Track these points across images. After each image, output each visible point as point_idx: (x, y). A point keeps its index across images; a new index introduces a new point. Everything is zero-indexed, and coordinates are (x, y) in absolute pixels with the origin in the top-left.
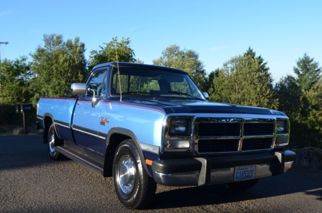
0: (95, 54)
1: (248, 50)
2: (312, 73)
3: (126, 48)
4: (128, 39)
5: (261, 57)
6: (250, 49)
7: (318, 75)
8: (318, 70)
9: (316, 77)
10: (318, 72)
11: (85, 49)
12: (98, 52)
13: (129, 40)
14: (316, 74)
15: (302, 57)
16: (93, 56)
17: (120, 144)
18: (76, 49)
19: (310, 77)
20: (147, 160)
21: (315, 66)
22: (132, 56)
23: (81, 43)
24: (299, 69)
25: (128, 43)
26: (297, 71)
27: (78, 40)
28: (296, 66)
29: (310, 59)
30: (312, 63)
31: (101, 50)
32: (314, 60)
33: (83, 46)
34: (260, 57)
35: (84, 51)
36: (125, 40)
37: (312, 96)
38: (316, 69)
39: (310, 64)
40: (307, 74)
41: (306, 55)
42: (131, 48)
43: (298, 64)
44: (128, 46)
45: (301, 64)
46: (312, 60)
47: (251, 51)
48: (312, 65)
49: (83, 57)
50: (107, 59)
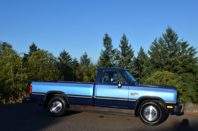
1: (32, 44)
8: (71, 59)
9: (69, 63)
10: (70, 60)
20: (168, 106)
21: (69, 57)
24: (61, 58)
29: (67, 53)
32: (69, 54)
34: (39, 49)
39: (67, 56)
41: (64, 50)
43: (61, 55)
46: (68, 54)
47: (35, 45)
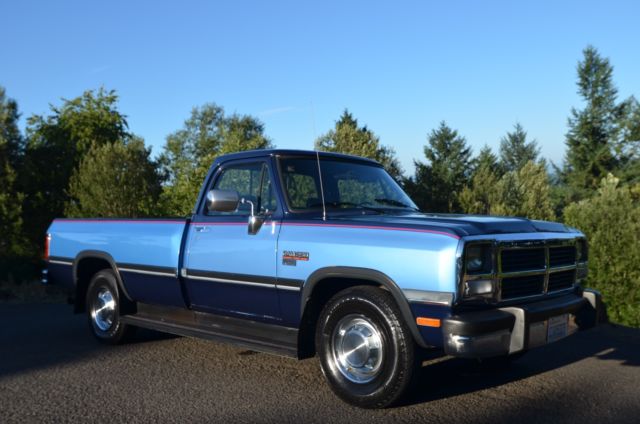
0: (38, 124)
1: (343, 116)
2: (455, 157)
3: (107, 109)
4: (113, 91)
5: (368, 129)
6: (346, 113)
7: (465, 161)
8: (466, 152)
9: (461, 164)
10: (465, 156)
11: (18, 113)
12: (45, 119)
13: (114, 94)
14: (462, 160)
15: (437, 128)
16: (34, 127)
17: (336, 296)
19: (453, 165)
20: (418, 319)
21: (460, 144)
22: (121, 128)
23: (9, 100)
24: (434, 150)
25: (112, 100)
26: (429, 154)
28: (429, 146)
29: (452, 132)
30: (455, 139)
31: (55, 114)
32: (459, 134)
33: (13, 106)
34: (365, 129)
35: (17, 117)
36: (105, 95)
37: (469, 198)
38: (462, 151)
39: (452, 142)
40: (447, 160)
41: (443, 125)
42: (117, 110)
43: (432, 141)
44: (112, 107)
45: (437, 142)
46: (455, 135)
47: (350, 117)
48: (456, 142)
49: (13, 130)
50: (69, 134)
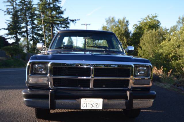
0: (136, 26)
3: (155, 20)
11: (129, 23)
13: (156, 15)
16: (135, 27)
18: (123, 24)
22: (159, 25)
23: (127, 20)
25: (156, 17)
27: (125, 19)
33: (127, 22)
35: (128, 25)
36: (153, 16)
42: (158, 20)
44: (156, 18)
49: (127, 28)
